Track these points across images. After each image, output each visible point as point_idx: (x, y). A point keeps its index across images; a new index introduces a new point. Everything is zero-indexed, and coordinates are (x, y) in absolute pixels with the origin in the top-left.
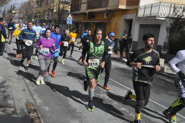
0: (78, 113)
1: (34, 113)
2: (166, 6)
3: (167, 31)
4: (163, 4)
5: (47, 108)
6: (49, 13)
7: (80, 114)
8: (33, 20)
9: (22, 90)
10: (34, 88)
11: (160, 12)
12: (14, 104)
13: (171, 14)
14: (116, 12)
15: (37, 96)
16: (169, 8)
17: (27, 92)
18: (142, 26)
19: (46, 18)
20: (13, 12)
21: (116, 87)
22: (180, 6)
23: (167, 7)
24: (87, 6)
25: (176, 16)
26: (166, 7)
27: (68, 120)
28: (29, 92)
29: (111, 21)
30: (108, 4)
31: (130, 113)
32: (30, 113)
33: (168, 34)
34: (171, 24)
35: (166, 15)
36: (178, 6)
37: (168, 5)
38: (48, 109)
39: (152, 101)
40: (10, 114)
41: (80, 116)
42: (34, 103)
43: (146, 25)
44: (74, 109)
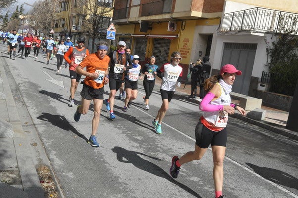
0: (122, 183)
1: (50, 183)
2: (266, 14)
3: (267, 55)
4: (261, 11)
5: (70, 175)
6: (78, 21)
7: (124, 185)
8: (52, 31)
9: (32, 144)
10: (50, 142)
11: (256, 24)
12: (17, 167)
13: (274, 27)
14: (187, 21)
15: (55, 155)
16: (271, 18)
17: (39, 147)
18: (227, 45)
19: (73, 29)
20: (21, 17)
21: (183, 143)
22: (288, 14)
23: (269, 17)
24: (140, 11)
25: (282, 32)
26: (266, 17)
27: (105, 194)
28: (42, 147)
29: (178, 36)
30: (173, 9)
31: (205, 185)
32: (43, 182)
33: (270, 60)
34: (273, 43)
35: (266, 29)
36: (286, 15)
37: (269, 13)
38: (72, 177)
39: (242, 166)
40: (11, 184)
41: (125, 188)
42: (50, 166)
43: (233, 43)
44: (115, 177)
